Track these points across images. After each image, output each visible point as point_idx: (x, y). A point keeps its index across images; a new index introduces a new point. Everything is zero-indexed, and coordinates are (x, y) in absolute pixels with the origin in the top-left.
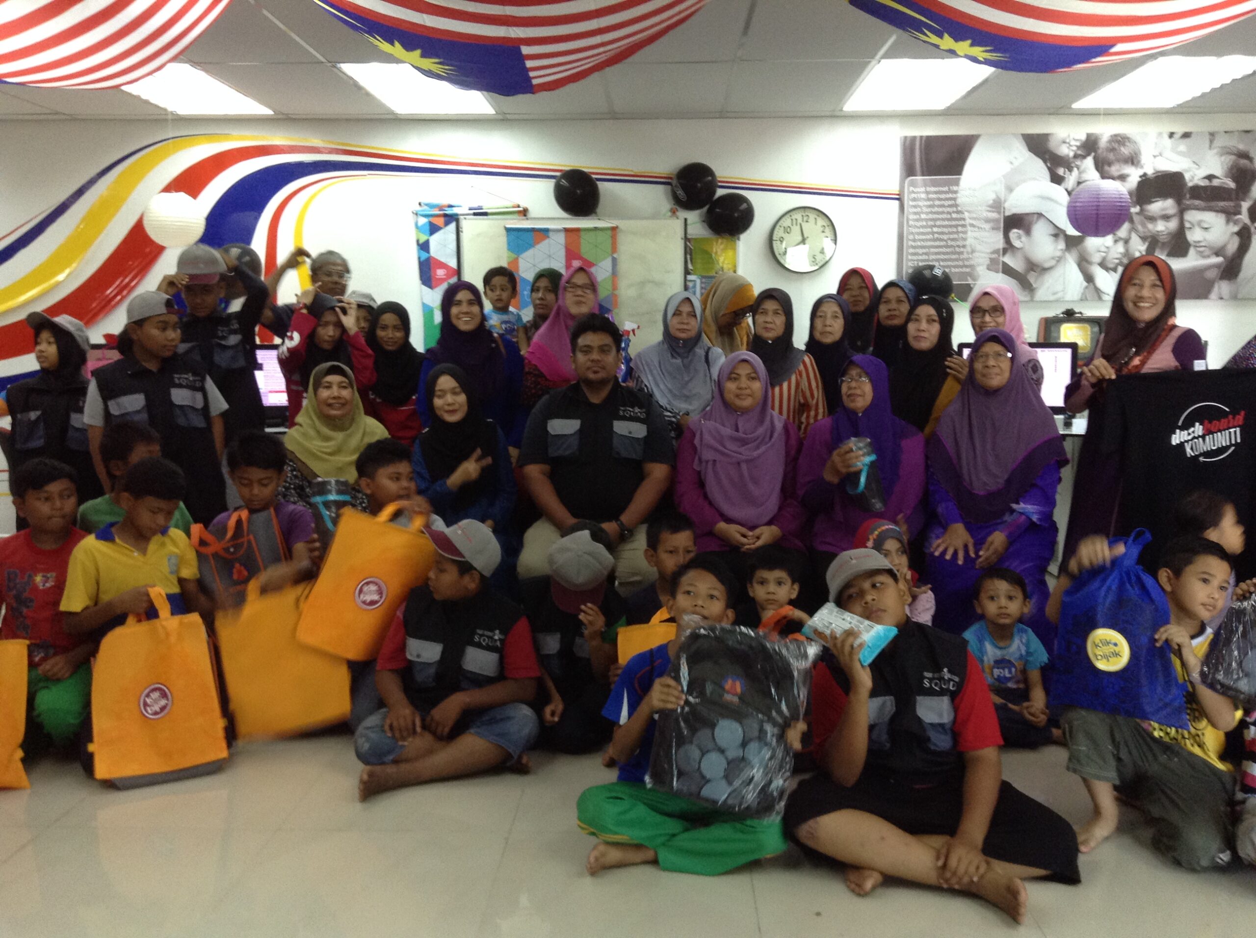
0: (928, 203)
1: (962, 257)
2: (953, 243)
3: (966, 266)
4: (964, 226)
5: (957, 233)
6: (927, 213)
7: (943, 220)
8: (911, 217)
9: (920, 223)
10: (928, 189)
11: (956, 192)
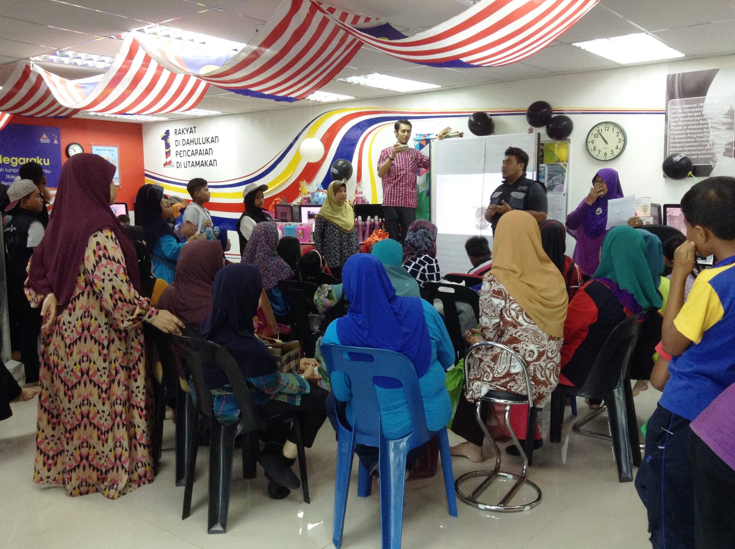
0: (684, 115)
1: (706, 148)
2: (700, 139)
3: (709, 154)
4: (707, 128)
5: (703, 132)
6: (683, 121)
7: (693, 125)
8: (672, 124)
9: (679, 128)
10: (683, 106)
11: (702, 107)
